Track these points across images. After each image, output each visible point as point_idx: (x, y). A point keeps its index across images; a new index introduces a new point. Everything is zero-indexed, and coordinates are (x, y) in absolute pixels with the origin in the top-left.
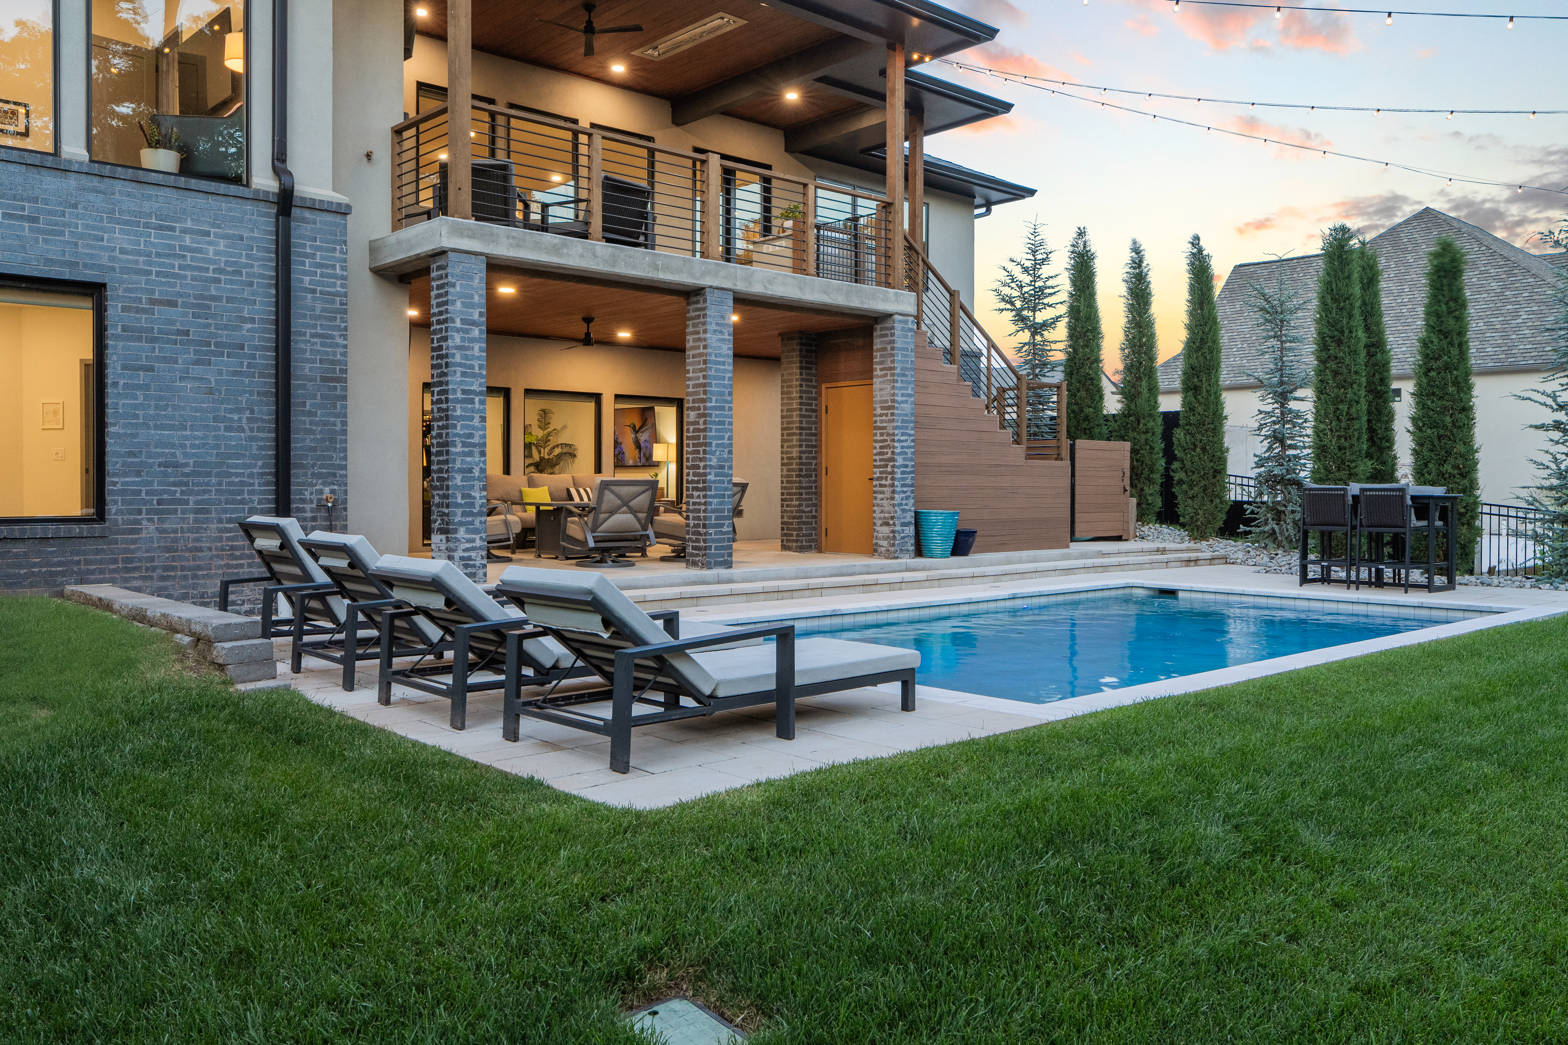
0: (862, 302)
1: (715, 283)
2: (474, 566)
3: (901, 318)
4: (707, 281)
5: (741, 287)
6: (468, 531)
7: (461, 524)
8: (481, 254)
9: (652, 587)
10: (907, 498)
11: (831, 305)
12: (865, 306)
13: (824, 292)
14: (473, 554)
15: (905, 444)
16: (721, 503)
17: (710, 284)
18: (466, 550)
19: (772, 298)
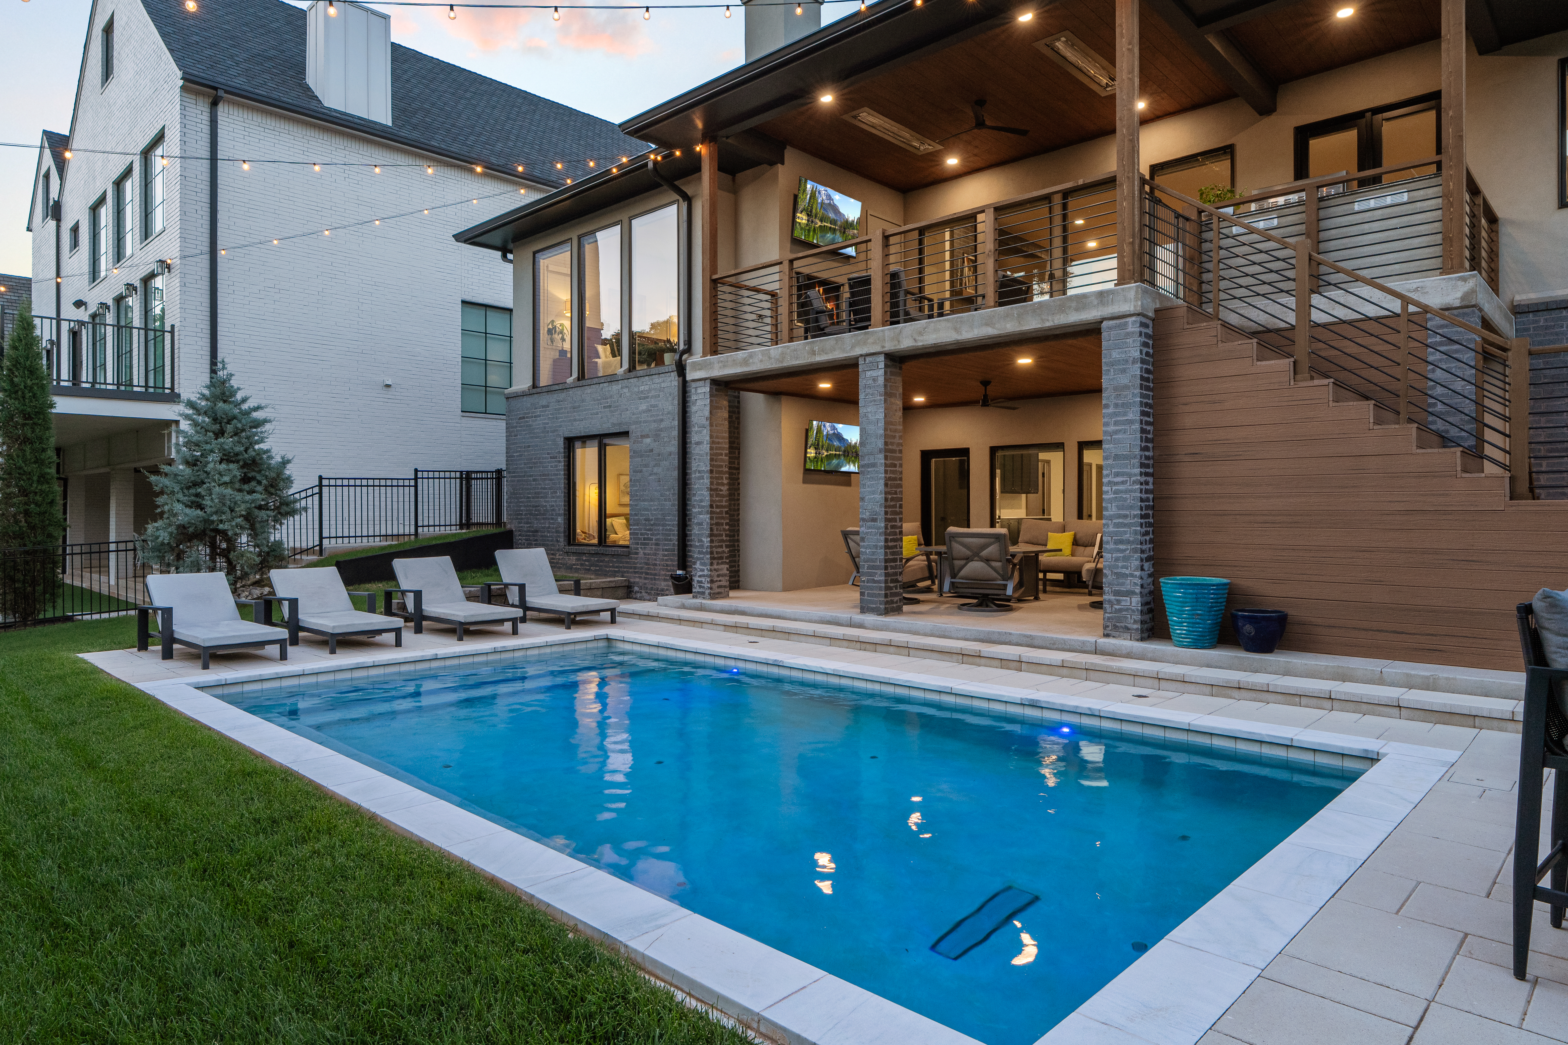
0: (1043, 321)
1: (865, 351)
2: (703, 587)
3: (1111, 322)
4: (857, 352)
5: (889, 347)
6: (702, 564)
7: (698, 559)
8: (705, 379)
9: (795, 620)
10: (1126, 559)
11: (999, 336)
12: (1048, 324)
13: (987, 325)
14: (703, 579)
15: (1121, 487)
16: (873, 553)
17: (861, 353)
18: (700, 576)
19: (924, 347)
